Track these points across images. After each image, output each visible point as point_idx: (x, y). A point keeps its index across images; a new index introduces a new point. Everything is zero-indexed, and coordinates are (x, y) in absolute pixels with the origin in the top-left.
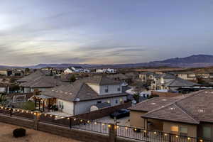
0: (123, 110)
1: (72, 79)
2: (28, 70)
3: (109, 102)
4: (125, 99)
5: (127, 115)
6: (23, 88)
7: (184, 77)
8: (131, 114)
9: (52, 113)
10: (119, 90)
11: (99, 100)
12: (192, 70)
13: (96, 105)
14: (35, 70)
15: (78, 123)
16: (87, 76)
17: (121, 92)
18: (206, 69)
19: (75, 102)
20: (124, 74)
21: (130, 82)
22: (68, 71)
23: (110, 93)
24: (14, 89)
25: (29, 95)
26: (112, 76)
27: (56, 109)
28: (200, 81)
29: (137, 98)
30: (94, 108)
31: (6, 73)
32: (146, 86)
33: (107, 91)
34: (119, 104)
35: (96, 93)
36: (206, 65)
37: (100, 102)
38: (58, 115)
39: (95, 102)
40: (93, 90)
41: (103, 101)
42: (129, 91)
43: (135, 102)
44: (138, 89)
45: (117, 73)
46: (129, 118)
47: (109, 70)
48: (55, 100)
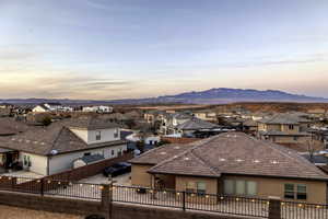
0: (122, 163)
1: (45, 121)
3: (101, 153)
4: (125, 148)
5: (128, 170)
7: (202, 116)
9: (11, 175)
10: (116, 135)
11: (87, 151)
12: (212, 107)
13: (83, 159)
15: (54, 186)
16: (69, 117)
17: (118, 138)
19: (50, 156)
20: (123, 113)
21: (131, 124)
22: (39, 109)
23: (103, 140)
26: (106, 117)
27: (18, 167)
29: (141, 146)
30: (80, 163)
33: (98, 138)
34: (116, 155)
35: (81, 141)
37: (89, 154)
38: (22, 177)
39: (82, 155)
40: (76, 137)
41: (93, 153)
42: (130, 137)
43: (139, 152)
44: (143, 134)
45: (114, 112)
46: (131, 174)
47: (103, 108)
48: (17, 153)
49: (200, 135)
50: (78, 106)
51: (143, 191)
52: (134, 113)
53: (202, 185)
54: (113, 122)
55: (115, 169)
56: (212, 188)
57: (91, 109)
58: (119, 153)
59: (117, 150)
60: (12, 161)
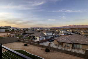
1: (39, 31)
2: (28, 29)
4: (53, 37)
5: (53, 41)
7: (69, 31)
8: (54, 41)
9: (34, 40)
12: (71, 29)
14: (30, 29)
16: (43, 31)
17: (51, 35)
18: (75, 29)
19: (40, 37)
21: (54, 32)
22: (38, 29)
24: (24, 34)
25: (28, 35)
27: (35, 39)
28: (73, 32)
29: (56, 36)
30: (45, 39)
31: (22, 30)
32: (58, 33)
33: (48, 34)
35: (45, 35)
36: (75, 27)
38: (35, 41)
39: (45, 37)
41: (47, 37)
44: (56, 34)
47: (49, 29)
48: (34, 36)
49: (68, 34)
50: (44, 29)
51: (56, 45)
52: (54, 30)
53: (69, 45)
54: (50, 32)
55: (51, 40)
56: (71, 46)
57: (47, 29)
59: (51, 37)
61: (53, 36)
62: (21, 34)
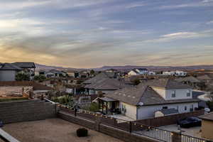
0: (193, 118)
1: (136, 82)
2: (92, 72)
3: (176, 108)
4: (196, 105)
5: (199, 124)
6: (88, 89)
8: (203, 123)
10: (188, 95)
11: (164, 105)
13: (162, 111)
14: (100, 72)
16: (153, 79)
17: (191, 97)
19: (138, 106)
20: (196, 76)
21: (203, 86)
22: (132, 73)
23: (177, 98)
24: (80, 90)
25: (93, 97)
26: (181, 80)
27: (118, 112)
30: (159, 114)
31: (73, 75)
33: (174, 96)
34: (188, 111)
35: (160, 97)
37: (166, 108)
39: (161, 107)
40: (157, 94)
41: (170, 107)
42: (201, 97)
43: (209, 110)
45: (187, 76)
46: (201, 128)
47: (178, 72)
48: (117, 102)
57: (169, 73)
58: (191, 110)
59: (189, 106)
60: (115, 107)
61: (200, 101)
62: (70, 91)
